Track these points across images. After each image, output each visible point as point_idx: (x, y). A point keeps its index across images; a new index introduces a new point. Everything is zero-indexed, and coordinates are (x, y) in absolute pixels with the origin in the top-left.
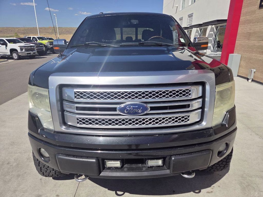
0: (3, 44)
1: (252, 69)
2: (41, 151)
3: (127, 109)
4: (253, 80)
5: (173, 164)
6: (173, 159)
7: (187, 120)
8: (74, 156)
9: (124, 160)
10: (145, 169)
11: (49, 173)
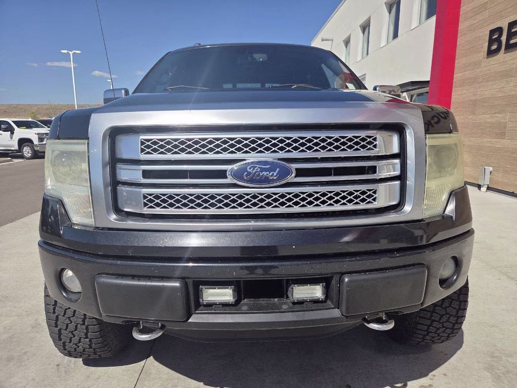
0: (5, 130)
1: (486, 167)
2: (64, 278)
3: (249, 170)
4: (489, 188)
5: (348, 291)
6: (346, 280)
7: (372, 200)
8: (133, 277)
9: (242, 283)
10: (287, 306)
11: (76, 344)
